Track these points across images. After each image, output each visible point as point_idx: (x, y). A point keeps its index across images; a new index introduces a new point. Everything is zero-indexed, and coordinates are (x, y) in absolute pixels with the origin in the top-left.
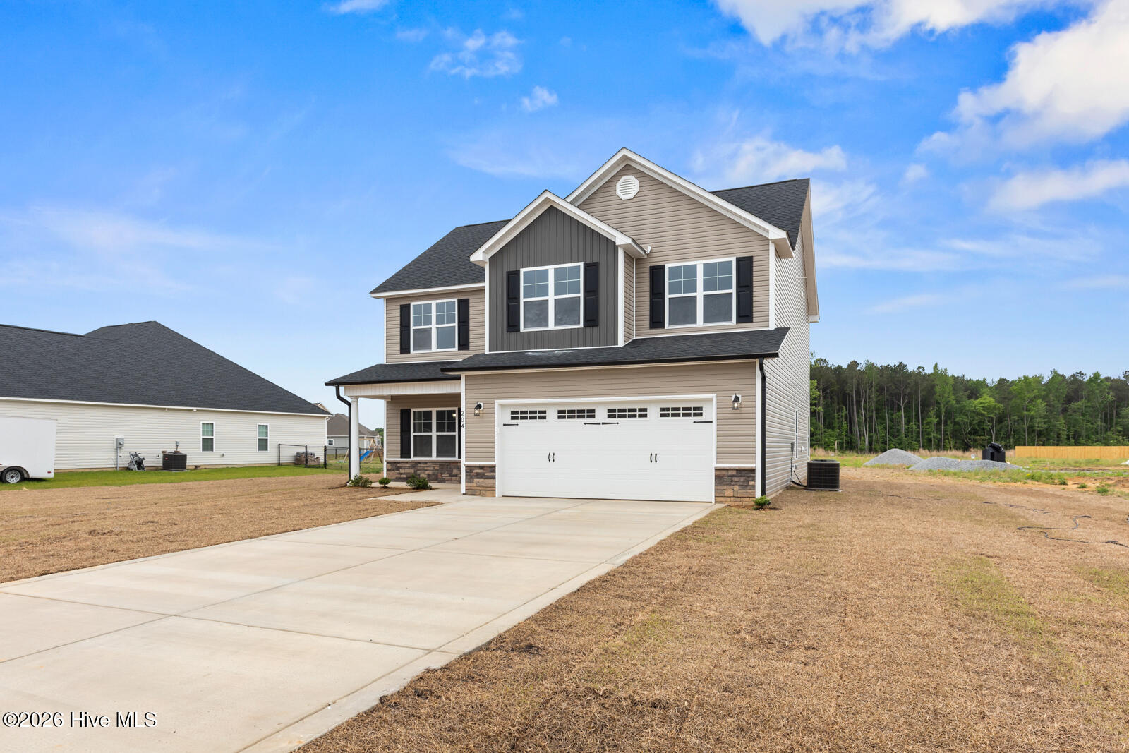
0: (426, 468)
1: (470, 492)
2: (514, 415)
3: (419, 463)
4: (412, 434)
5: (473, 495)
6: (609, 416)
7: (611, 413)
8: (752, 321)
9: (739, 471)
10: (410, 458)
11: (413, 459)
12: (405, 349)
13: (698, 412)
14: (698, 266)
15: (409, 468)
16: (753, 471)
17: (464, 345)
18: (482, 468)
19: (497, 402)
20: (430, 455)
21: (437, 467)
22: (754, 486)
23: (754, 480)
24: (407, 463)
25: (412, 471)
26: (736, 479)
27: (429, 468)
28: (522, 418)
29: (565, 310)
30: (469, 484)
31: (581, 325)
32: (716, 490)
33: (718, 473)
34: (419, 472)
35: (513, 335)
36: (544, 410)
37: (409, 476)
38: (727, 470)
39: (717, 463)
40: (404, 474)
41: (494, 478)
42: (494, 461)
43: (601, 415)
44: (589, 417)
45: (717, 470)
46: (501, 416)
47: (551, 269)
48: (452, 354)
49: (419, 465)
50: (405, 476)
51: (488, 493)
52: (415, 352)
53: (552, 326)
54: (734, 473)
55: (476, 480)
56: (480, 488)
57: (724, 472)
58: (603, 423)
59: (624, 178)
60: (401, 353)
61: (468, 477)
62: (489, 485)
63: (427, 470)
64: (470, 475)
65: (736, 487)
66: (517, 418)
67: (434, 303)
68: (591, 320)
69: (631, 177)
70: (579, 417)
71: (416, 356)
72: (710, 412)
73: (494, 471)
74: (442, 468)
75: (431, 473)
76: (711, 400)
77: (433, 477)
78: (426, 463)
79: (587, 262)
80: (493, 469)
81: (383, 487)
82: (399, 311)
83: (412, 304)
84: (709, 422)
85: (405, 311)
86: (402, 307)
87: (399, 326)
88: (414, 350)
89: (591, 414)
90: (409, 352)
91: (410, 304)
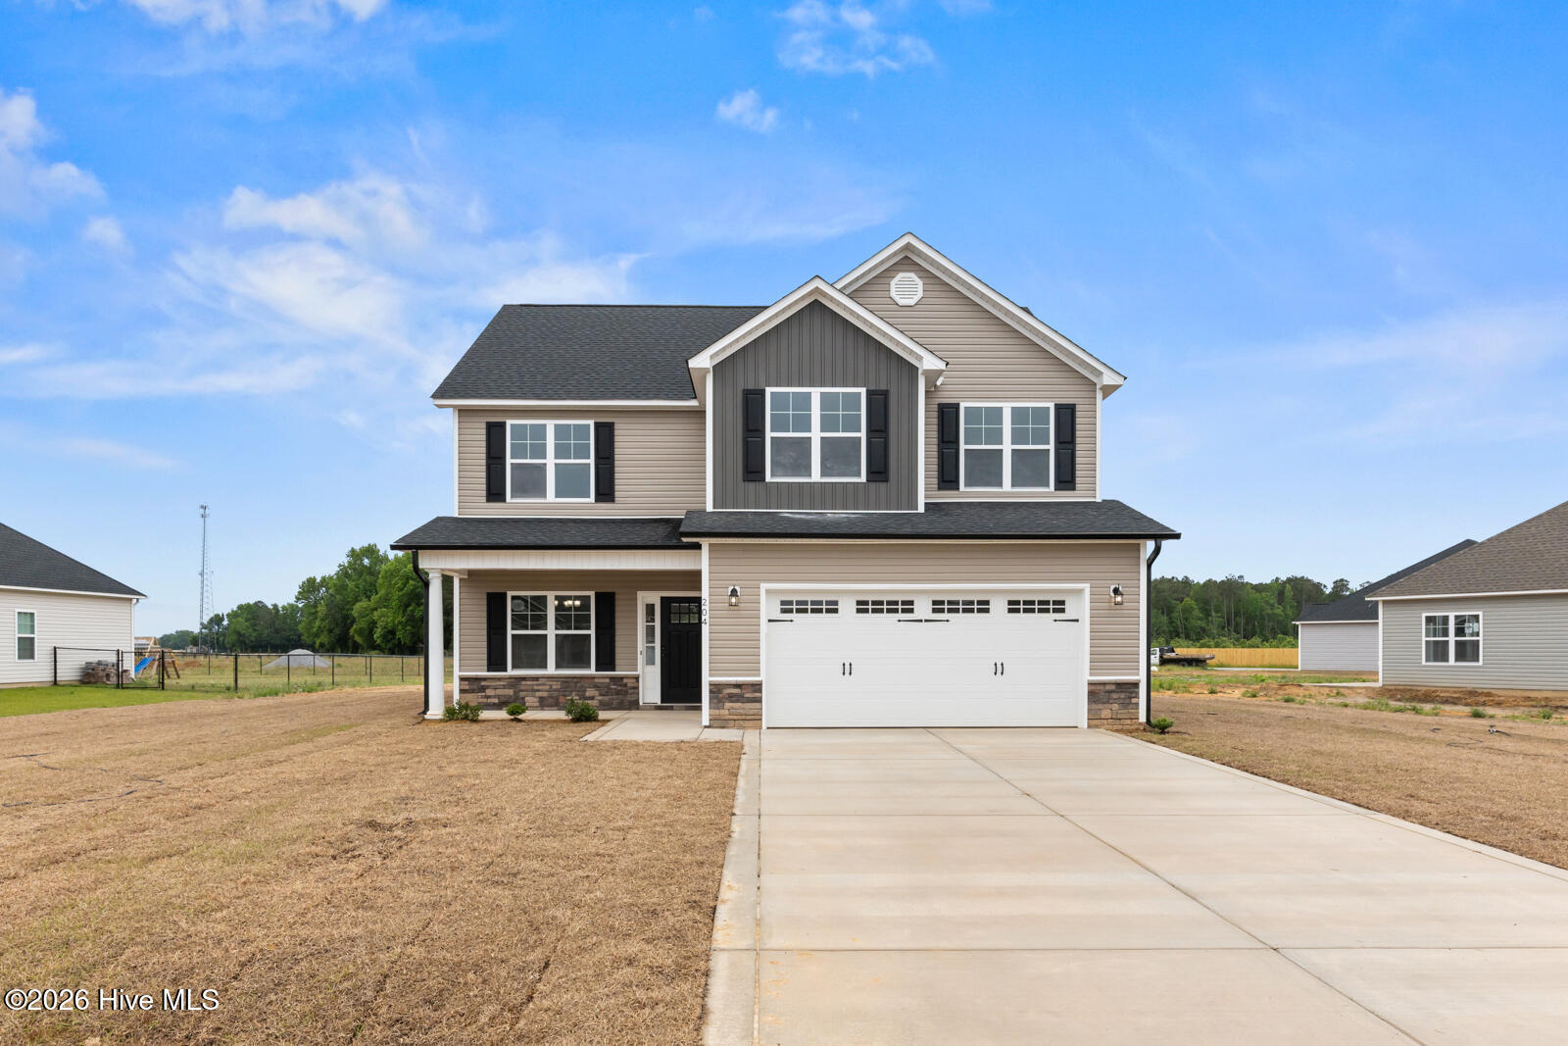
0: (536, 688)
1: (716, 723)
2: (787, 607)
3: (524, 679)
4: (510, 632)
5: (723, 727)
6: (935, 611)
7: (938, 606)
8: (1074, 489)
9: (1120, 685)
10: (506, 670)
11: (511, 672)
12: (495, 493)
13: (1059, 606)
14: (1004, 409)
15: (504, 687)
16: (1136, 685)
17: (605, 493)
18: (738, 686)
19: (764, 586)
20: (544, 666)
21: (556, 686)
22: (1137, 704)
23: (1137, 697)
24: (500, 679)
25: (511, 692)
26: (1115, 696)
27: (540, 688)
28: (799, 611)
29: (837, 454)
30: (717, 712)
31: (863, 478)
32: (1089, 710)
33: (1093, 688)
34: (522, 694)
35: (751, 486)
36: (836, 599)
37: (503, 699)
38: (1104, 684)
39: (1091, 675)
40: (495, 697)
41: (759, 700)
42: (759, 675)
43: (923, 609)
44: (904, 611)
45: (1090, 684)
46: (769, 608)
47: (816, 393)
48: (585, 506)
49: (523, 683)
50: (496, 701)
51: (747, 723)
52: (514, 500)
53: (816, 476)
54: (1113, 687)
55: (728, 705)
56: (735, 717)
57: (1101, 687)
58: (926, 621)
59: (901, 275)
60: (488, 501)
61: (715, 701)
62: (751, 712)
63: (538, 691)
64: (717, 698)
65: (1115, 706)
66: (790, 611)
67: (550, 425)
68: (879, 471)
69: (913, 275)
70: (889, 611)
71: (516, 506)
72: (1080, 607)
73: (760, 691)
74: (566, 687)
75: (545, 694)
76: (1080, 591)
77: (550, 700)
78: (536, 678)
79: (873, 388)
80: (757, 687)
81: (512, 720)
82: (484, 431)
83: (509, 423)
84: (1077, 621)
85: (495, 434)
86: (490, 426)
87: (484, 456)
88: (512, 497)
89: (908, 606)
90: (504, 500)
91: (505, 423)
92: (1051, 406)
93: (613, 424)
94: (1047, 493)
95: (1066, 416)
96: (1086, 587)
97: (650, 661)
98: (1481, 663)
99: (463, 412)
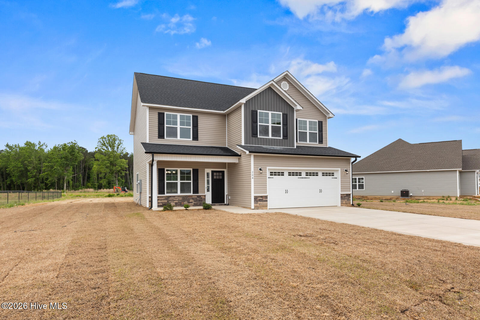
0: (174, 199)
1: (256, 208)
2: (271, 174)
3: (170, 197)
4: (166, 181)
5: (258, 209)
7: (307, 174)
8: (322, 143)
9: (347, 195)
10: (165, 194)
11: (166, 195)
12: (161, 135)
13: (333, 174)
14: (307, 121)
15: (164, 200)
16: (350, 195)
17: (195, 138)
18: (262, 197)
19: (268, 168)
20: (177, 192)
21: (181, 199)
22: (350, 199)
23: (350, 198)
24: (162, 197)
25: (166, 201)
26: (346, 197)
27: (176, 199)
28: (275, 175)
29: (276, 131)
30: (256, 205)
31: (282, 138)
32: (341, 201)
33: (342, 195)
34: (170, 202)
35: (254, 138)
36: (283, 172)
37: (164, 204)
38: (344, 194)
39: (341, 192)
40: (161, 203)
41: (267, 201)
42: (267, 194)
43: (303, 175)
44: (299, 175)
45: (341, 195)
46: (268, 174)
47: (270, 113)
48: (189, 141)
49: (170, 198)
50: (161, 204)
51: (264, 208)
52: (167, 138)
53: (270, 136)
54: (345, 195)
55: (259, 202)
56: (261, 206)
57: (343, 195)
58: (305, 178)
59: (283, 82)
60: (159, 138)
61: (256, 201)
62: (265, 205)
63: (175, 200)
64: (256, 200)
65: (346, 200)
66: (272, 175)
67: (179, 115)
68: (285, 136)
69: (286, 82)
70: (296, 175)
71: (168, 140)
72: (338, 175)
73: (267, 198)
74: (184, 199)
75: (177, 202)
76: (337, 171)
77: (179, 204)
78: (174, 197)
79: (284, 113)
80: (266, 197)
81: (185, 210)
82: (157, 115)
83: (166, 113)
84: (337, 178)
85: (161, 117)
86: (159, 114)
87: (157, 123)
88: (166, 137)
89: (300, 174)
90: (164, 138)
91: (164, 113)
92: (317, 121)
93: (198, 116)
94: (316, 144)
95: (321, 124)
96: (339, 169)
97: (208, 190)
98: (364, 189)
99: (150, 108)
